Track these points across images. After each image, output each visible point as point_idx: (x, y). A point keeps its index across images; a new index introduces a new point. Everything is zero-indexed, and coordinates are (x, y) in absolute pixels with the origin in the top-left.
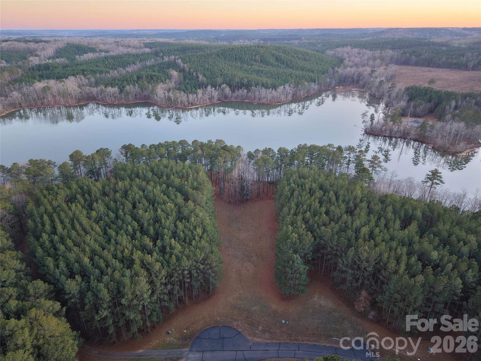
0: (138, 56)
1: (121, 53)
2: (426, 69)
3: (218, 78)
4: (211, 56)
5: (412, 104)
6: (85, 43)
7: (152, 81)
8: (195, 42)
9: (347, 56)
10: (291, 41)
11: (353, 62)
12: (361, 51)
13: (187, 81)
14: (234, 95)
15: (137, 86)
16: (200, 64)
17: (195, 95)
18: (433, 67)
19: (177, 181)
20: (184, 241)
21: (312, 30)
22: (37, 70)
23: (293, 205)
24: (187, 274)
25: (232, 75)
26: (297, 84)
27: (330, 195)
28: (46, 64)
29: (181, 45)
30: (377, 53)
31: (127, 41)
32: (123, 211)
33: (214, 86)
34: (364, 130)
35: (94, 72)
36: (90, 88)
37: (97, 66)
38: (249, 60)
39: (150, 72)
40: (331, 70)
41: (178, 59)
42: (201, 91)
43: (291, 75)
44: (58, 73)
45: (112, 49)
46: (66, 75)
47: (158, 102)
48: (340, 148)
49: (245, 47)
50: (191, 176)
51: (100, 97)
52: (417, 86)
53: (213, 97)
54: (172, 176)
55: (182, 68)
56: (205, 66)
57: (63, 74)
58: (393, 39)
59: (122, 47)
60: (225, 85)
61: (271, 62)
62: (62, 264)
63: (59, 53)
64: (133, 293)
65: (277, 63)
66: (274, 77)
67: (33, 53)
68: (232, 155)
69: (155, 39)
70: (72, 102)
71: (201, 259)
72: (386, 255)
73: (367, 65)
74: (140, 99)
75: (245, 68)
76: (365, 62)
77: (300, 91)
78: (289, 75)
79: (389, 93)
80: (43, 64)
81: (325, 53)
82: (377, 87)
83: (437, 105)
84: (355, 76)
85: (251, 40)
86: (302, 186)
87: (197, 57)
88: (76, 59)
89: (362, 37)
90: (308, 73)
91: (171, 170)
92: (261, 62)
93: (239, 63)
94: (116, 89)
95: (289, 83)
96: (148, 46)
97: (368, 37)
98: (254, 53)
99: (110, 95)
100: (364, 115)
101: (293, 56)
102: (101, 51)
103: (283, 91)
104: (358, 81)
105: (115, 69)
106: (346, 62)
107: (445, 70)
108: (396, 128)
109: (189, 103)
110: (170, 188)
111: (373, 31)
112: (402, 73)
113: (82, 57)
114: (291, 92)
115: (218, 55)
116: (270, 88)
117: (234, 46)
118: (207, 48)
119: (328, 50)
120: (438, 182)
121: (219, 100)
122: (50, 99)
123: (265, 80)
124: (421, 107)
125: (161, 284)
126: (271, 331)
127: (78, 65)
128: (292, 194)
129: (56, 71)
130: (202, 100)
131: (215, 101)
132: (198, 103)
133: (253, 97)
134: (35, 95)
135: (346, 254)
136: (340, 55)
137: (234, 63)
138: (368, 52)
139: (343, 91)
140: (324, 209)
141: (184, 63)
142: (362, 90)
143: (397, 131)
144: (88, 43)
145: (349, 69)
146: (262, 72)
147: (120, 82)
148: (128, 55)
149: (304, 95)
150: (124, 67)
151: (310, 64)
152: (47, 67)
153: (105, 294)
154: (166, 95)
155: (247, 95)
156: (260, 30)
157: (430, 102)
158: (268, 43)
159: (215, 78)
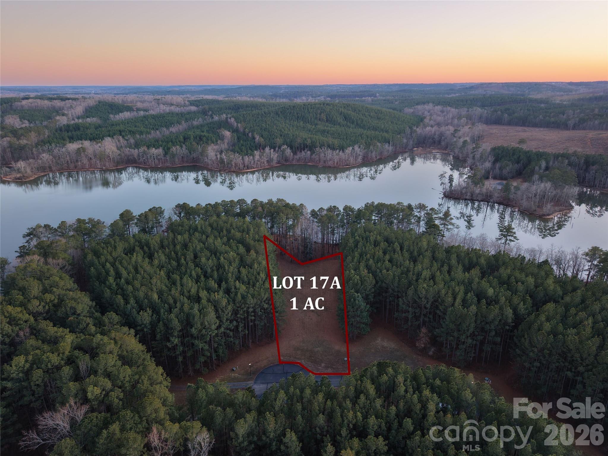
0: (183, 115)
1: (163, 112)
2: (520, 128)
3: (278, 139)
4: (269, 115)
5: (498, 165)
6: (119, 101)
7: (202, 142)
8: (249, 99)
9: (428, 114)
10: (363, 98)
11: (435, 121)
12: (445, 109)
13: (241, 142)
14: (296, 157)
15: (184, 147)
16: (256, 124)
17: (251, 157)
18: (528, 126)
19: (238, 235)
20: (249, 284)
21: (389, 86)
22: (65, 131)
23: (357, 254)
24: (252, 312)
25: (293, 136)
26: (368, 146)
27: (395, 246)
28: (76, 124)
29: (233, 102)
30: (464, 111)
31: (169, 98)
32: (185, 260)
33: (273, 147)
34: (442, 193)
35: (132, 133)
36: (131, 150)
37: (136, 127)
38: (313, 119)
39: (198, 132)
40: (408, 130)
41: (230, 118)
42: (258, 153)
43: (361, 135)
44: (91, 134)
45: (152, 108)
46: (101, 136)
47: (208, 165)
48: (410, 207)
49: (309, 104)
50: (252, 230)
51: (141, 160)
52: (505, 146)
53: (272, 160)
54: (233, 231)
55: (235, 128)
56: (262, 126)
57: (97, 135)
58: (484, 95)
59: (164, 104)
60: (285, 146)
61: (339, 121)
62: (132, 301)
63: (89, 112)
64: (202, 324)
65: (345, 122)
66: (342, 137)
67: (59, 112)
68: (294, 213)
69: (201, 96)
70: (109, 165)
71: (265, 298)
72: (443, 292)
73: (451, 124)
74: (187, 162)
75: (309, 128)
76: (449, 121)
77: (372, 153)
78: (359, 136)
79: (474, 154)
80: (73, 124)
81: (402, 111)
82: (461, 148)
83: (525, 166)
84: (436, 137)
85: (315, 97)
86: (367, 239)
87: (253, 116)
88: (109, 119)
89: (448, 94)
90: (381, 133)
91: (231, 225)
92: (327, 122)
93: (302, 122)
94: (160, 151)
95: (359, 144)
96: (193, 104)
97: (455, 93)
98: (319, 112)
99: (154, 157)
100: (442, 176)
101: (365, 114)
102: (138, 110)
103: (353, 152)
104: (440, 142)
105: (157, 129)
106: (426, 121)
107: (542, 129)
108: (477, 191)
109: (244, 166)
110: (232, 240)
111: (461, 86)
112: (492, 134)
113: (117, 117)
114: (361, 154)
115: (277, 114)
116: (337, 149)
117: (296, 103)
118: (264, 105)
119: (406, 108)
120: (512, 238)
121: (278, 162)
122: (85, 162)
123: (331, 140)
124: (508, 169)
125: (227, 320)
126: (334, 367)
127: (113, 125)
128: (356, 246)
129: (89, 132)
130: (259, 163)
131: (274, 163)
132: (255, 166)
133: (317, 159)
134: (68, 158)
135: (406, 293)
136: (420, 113)
137: (295, 123)
138: (453, 110)
139: (422, 152)
140: (387, 257)
141: (237, 122)
142: (444, 152)
143: (479, 194)
144: (123, 100)
145: (428, 128)
146: (328, 132)
147: (164, 144)
148: (171, 114)
149: (376, 157)
150: (167, 127)
151: (384, 123)
152: (77, 127)
153: (176, 323)
154: (219, 156)
155: (311, 158)
156: (327, 86)
157: (518, 163)
158: (336, 100)
159: (274, 139)
